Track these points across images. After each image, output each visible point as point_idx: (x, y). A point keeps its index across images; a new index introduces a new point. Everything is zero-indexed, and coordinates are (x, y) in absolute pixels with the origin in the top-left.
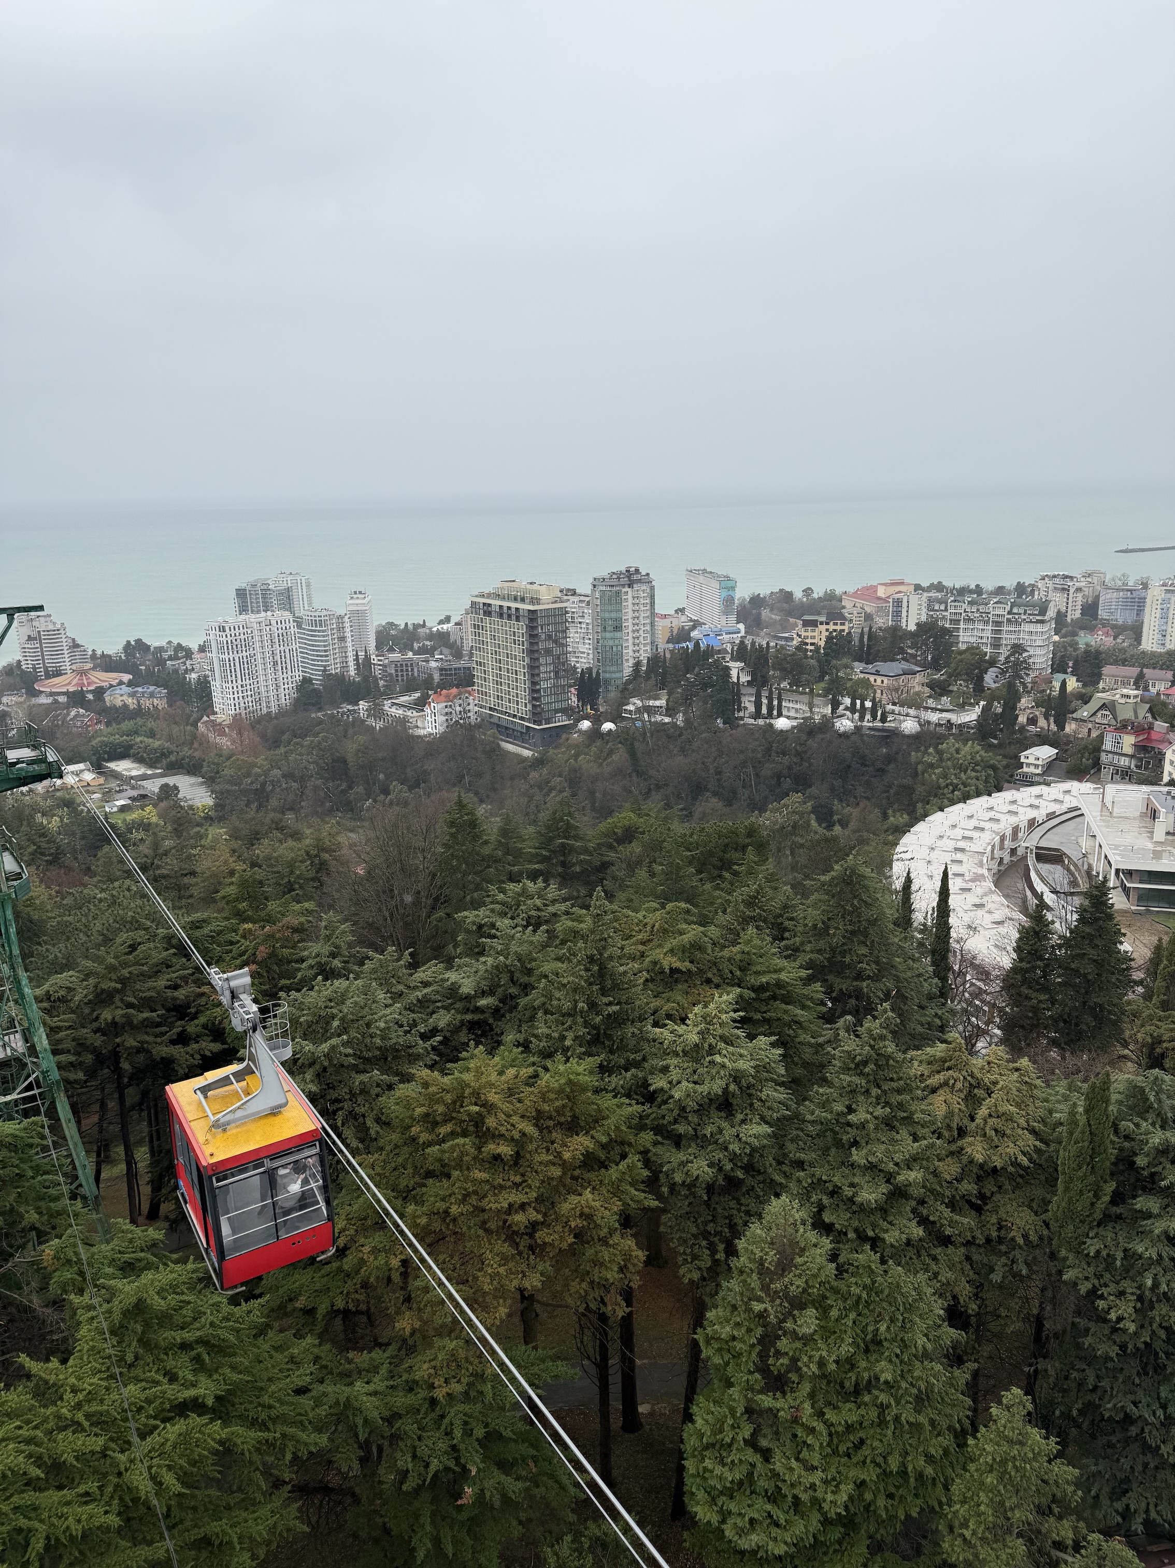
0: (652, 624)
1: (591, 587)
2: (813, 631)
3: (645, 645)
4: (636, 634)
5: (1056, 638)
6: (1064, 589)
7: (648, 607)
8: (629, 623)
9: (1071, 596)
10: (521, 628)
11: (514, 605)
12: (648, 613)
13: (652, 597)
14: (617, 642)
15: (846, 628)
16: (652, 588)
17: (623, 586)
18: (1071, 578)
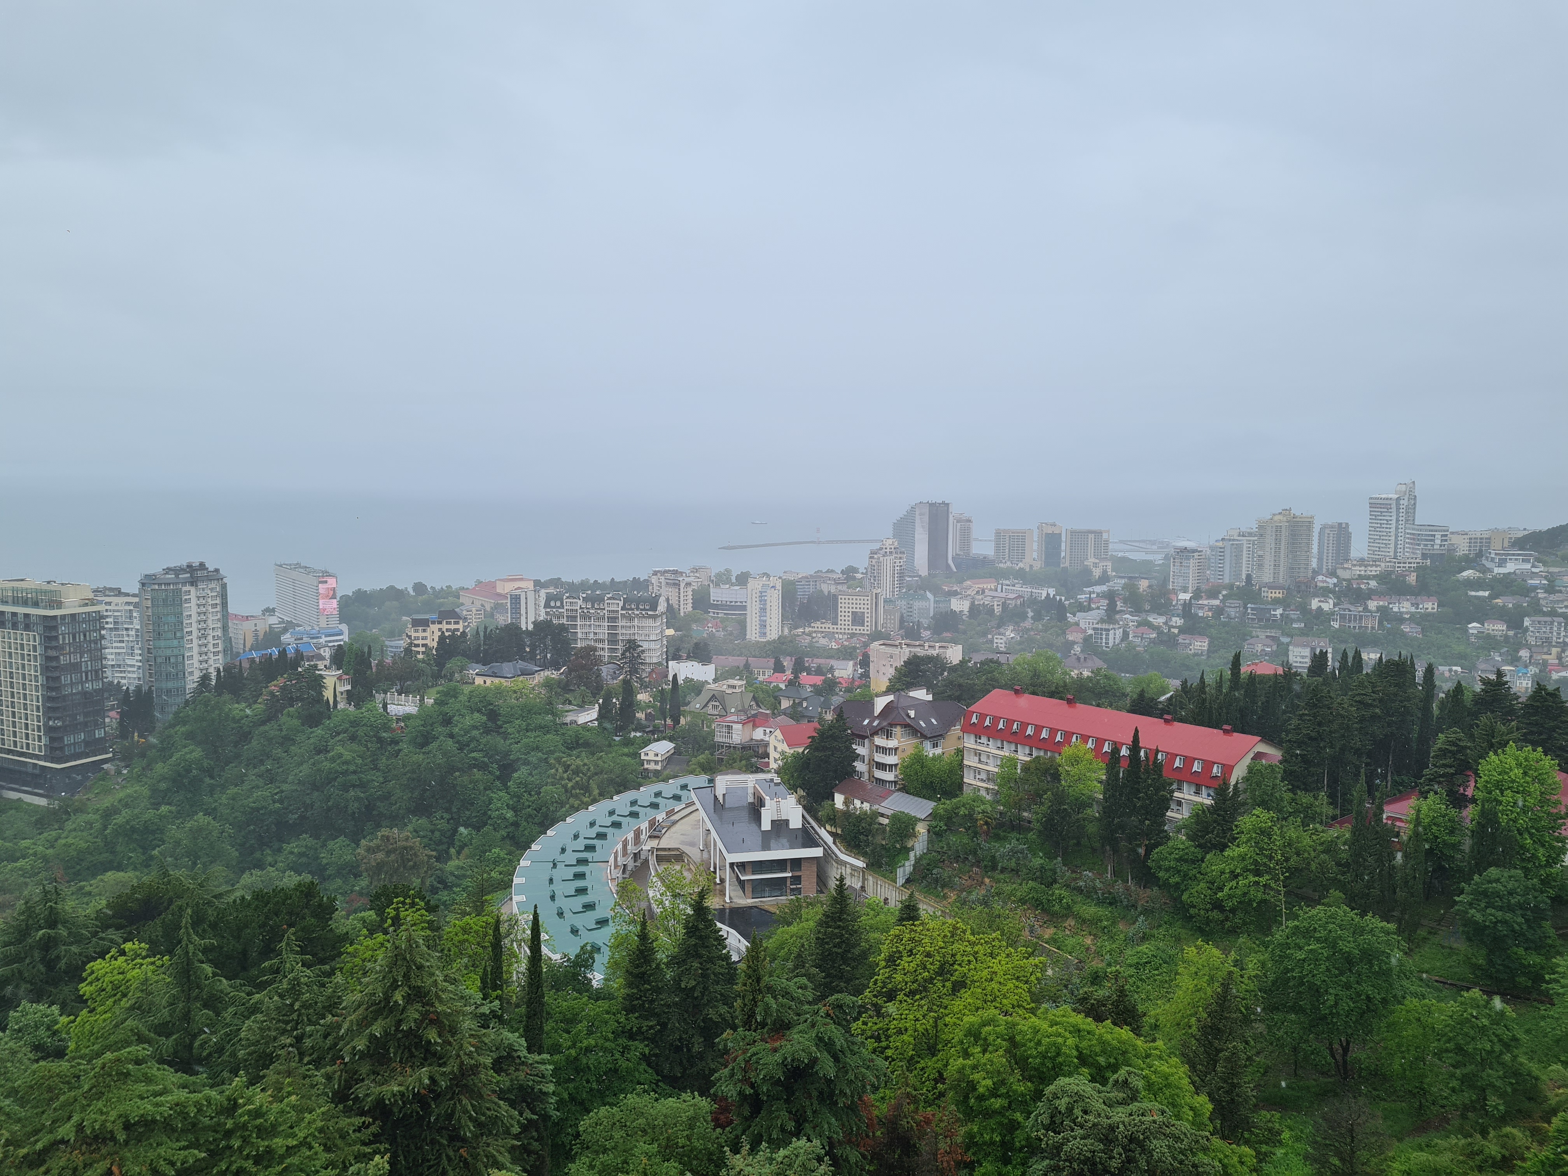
0: (225, 628)
1: (138, 586)
2: (424, 631)
3: (216, 654)
4: (203, 641)
5: (670, 632)
6: (675, 584)
7: (219, 608)
8: (194, 628)
9: (682, 590)
10: (31, 640)
11: (21, 610)
12: (219, 616)
13: (224, 596)
14: (176, 652)
15: (460, 627)
16: (224, 587)
17: (184, 584)
18: (681, 573)
